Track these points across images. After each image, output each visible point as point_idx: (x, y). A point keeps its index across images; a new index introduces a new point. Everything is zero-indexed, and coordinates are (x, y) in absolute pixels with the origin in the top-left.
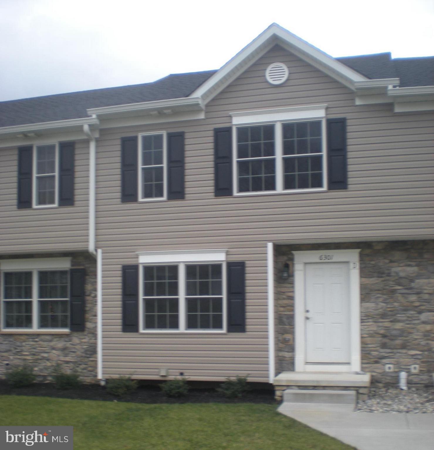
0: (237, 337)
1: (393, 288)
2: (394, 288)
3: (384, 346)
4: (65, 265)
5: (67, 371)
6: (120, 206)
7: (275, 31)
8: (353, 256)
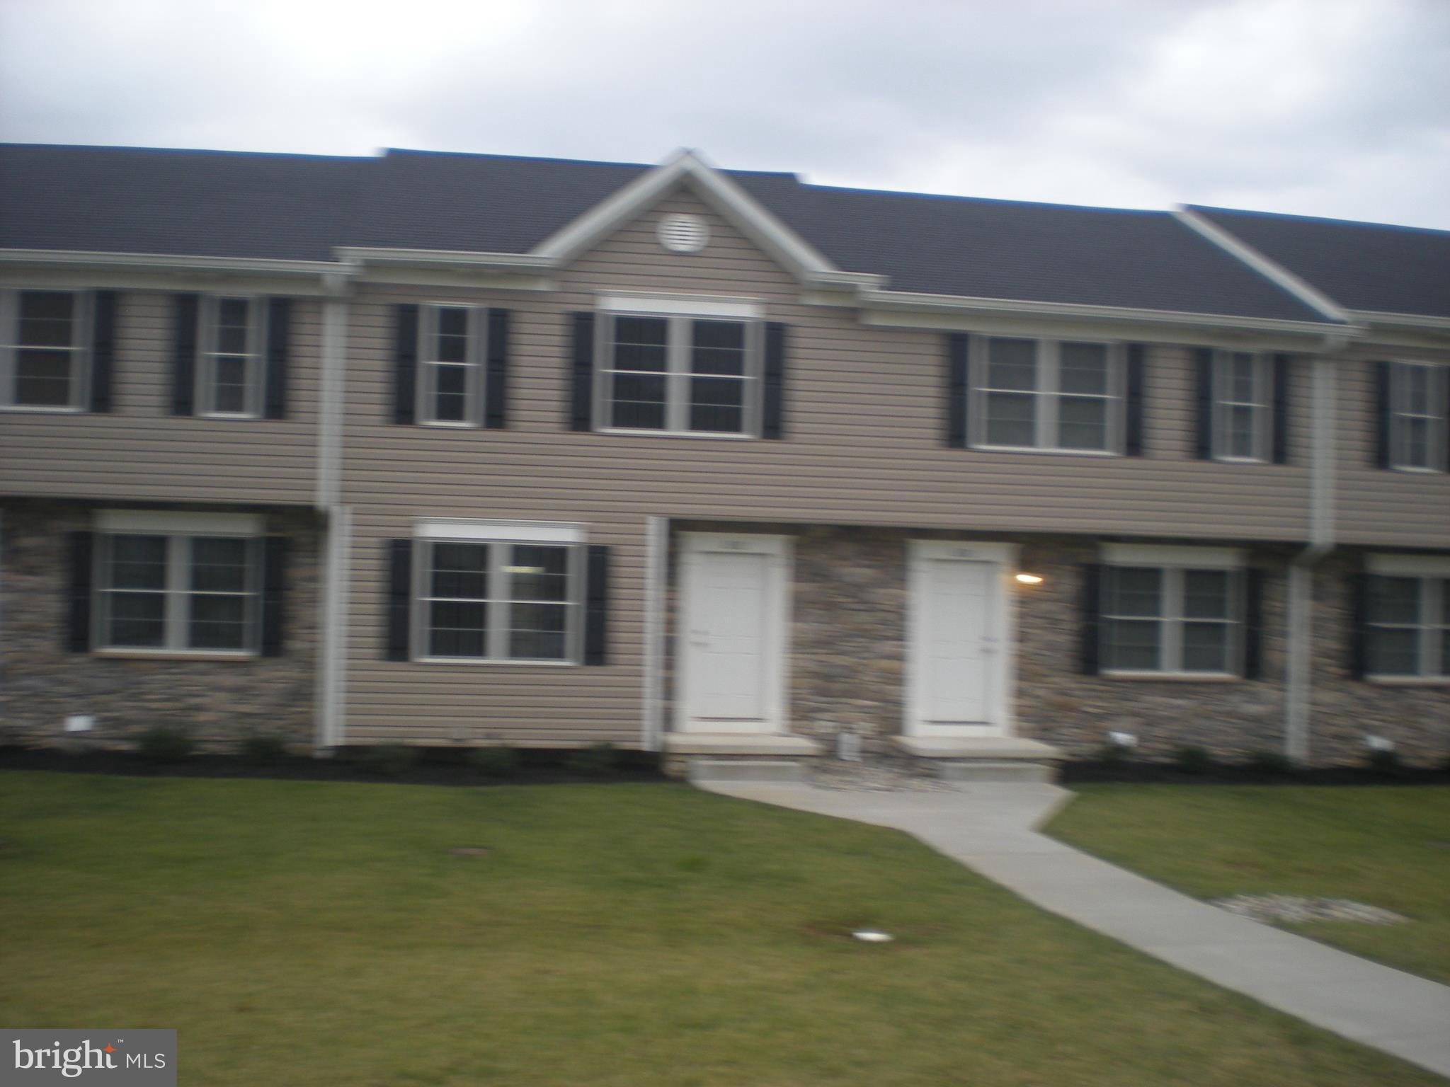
0: (595, 675)
1: (832, 600)
2: (835, 600)
6: (381, 429)
7: (689, 164)
8: (775, 545)
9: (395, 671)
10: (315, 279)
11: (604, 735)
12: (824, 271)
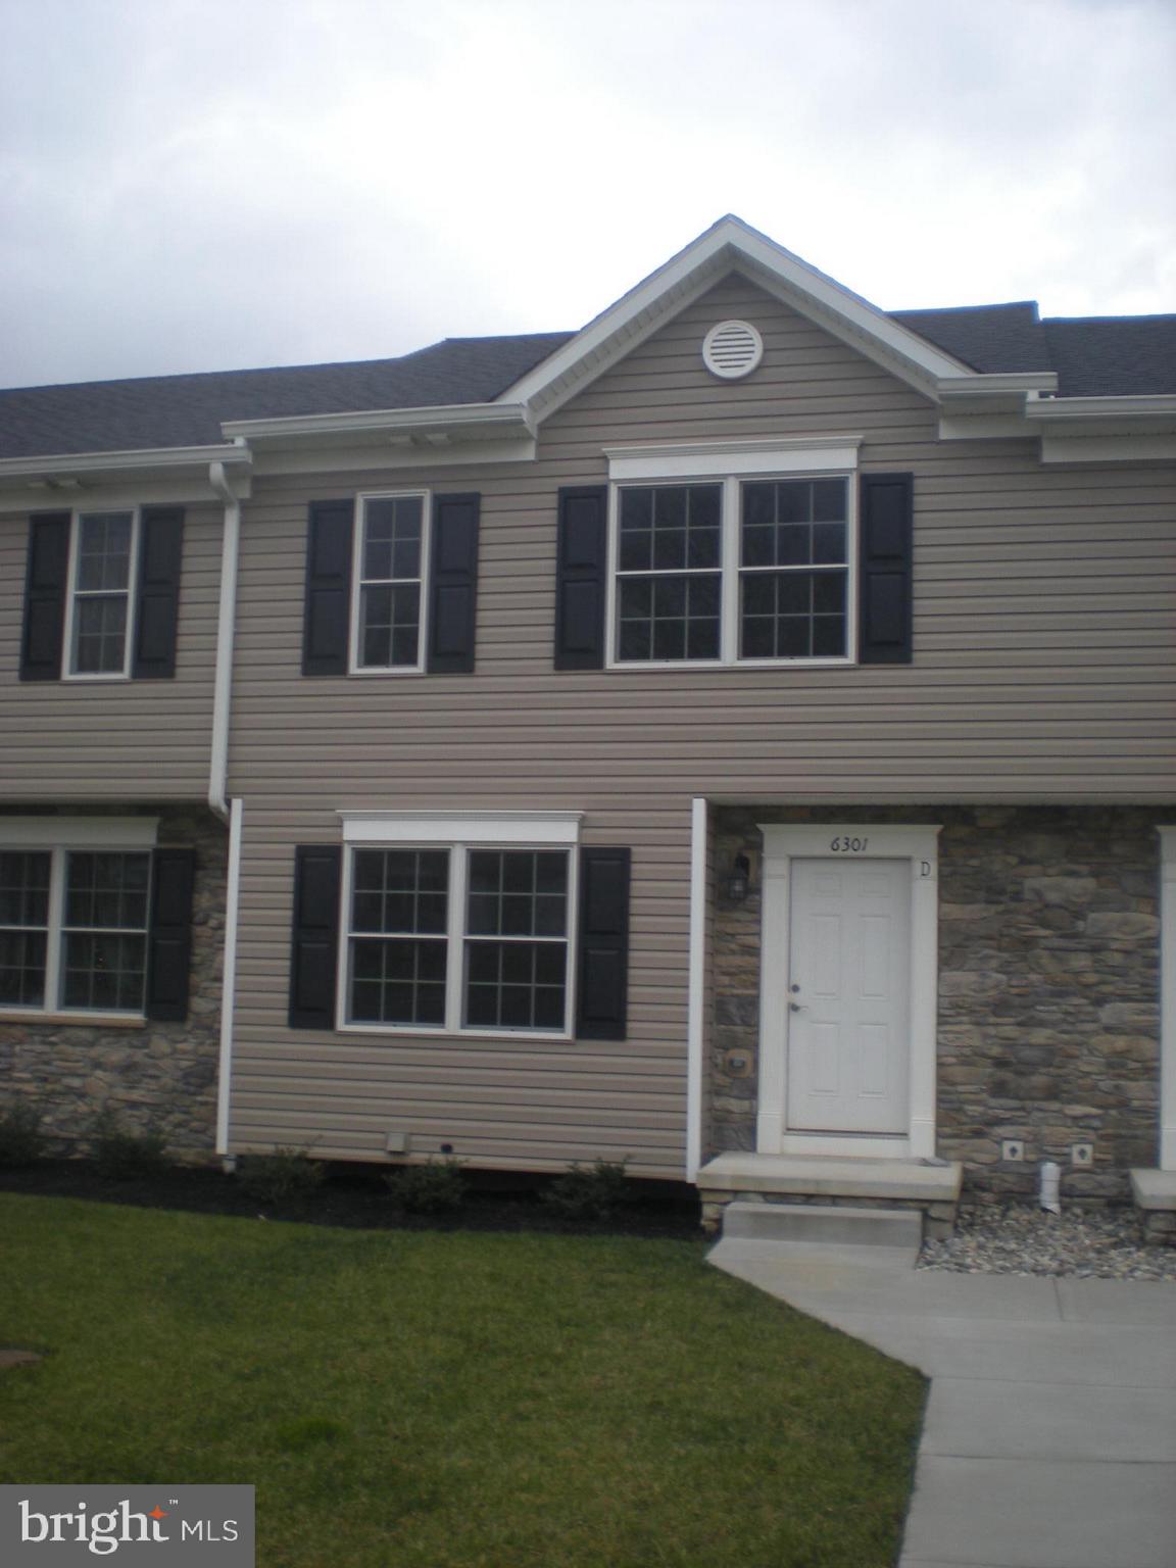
0: (601, 1054)
1: (1026, 933)
2: (1030, 933)
3: (999, 1089)
4: (141, 837)
5: (134, 1128)
6: (299, 683)
7: (730, 236)
8: (922, 843)
9: (309, 1043)
10: (200, 473)
11: (612, 1154)
12: (964, 375)
